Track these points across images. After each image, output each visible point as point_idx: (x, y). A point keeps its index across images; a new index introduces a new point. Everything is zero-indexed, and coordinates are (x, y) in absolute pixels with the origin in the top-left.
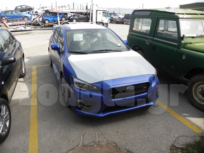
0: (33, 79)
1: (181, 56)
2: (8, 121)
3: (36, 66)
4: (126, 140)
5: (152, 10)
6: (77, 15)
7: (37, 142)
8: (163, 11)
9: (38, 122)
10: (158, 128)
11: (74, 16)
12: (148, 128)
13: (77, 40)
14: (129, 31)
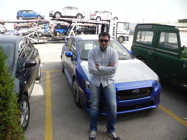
0: (47, 82)
1: (182, 64)
2: (28, 115)
3: (49, 71)
4: (132, 138)
5: (154, 24)
6: (85, 28)
7: (52, 135)
8: (164, 24)
9: (52, 118)
10: (161, 129)
11: (82, 29)
12: (151, 128)
13: (88, 49)
14: (133, 42)
